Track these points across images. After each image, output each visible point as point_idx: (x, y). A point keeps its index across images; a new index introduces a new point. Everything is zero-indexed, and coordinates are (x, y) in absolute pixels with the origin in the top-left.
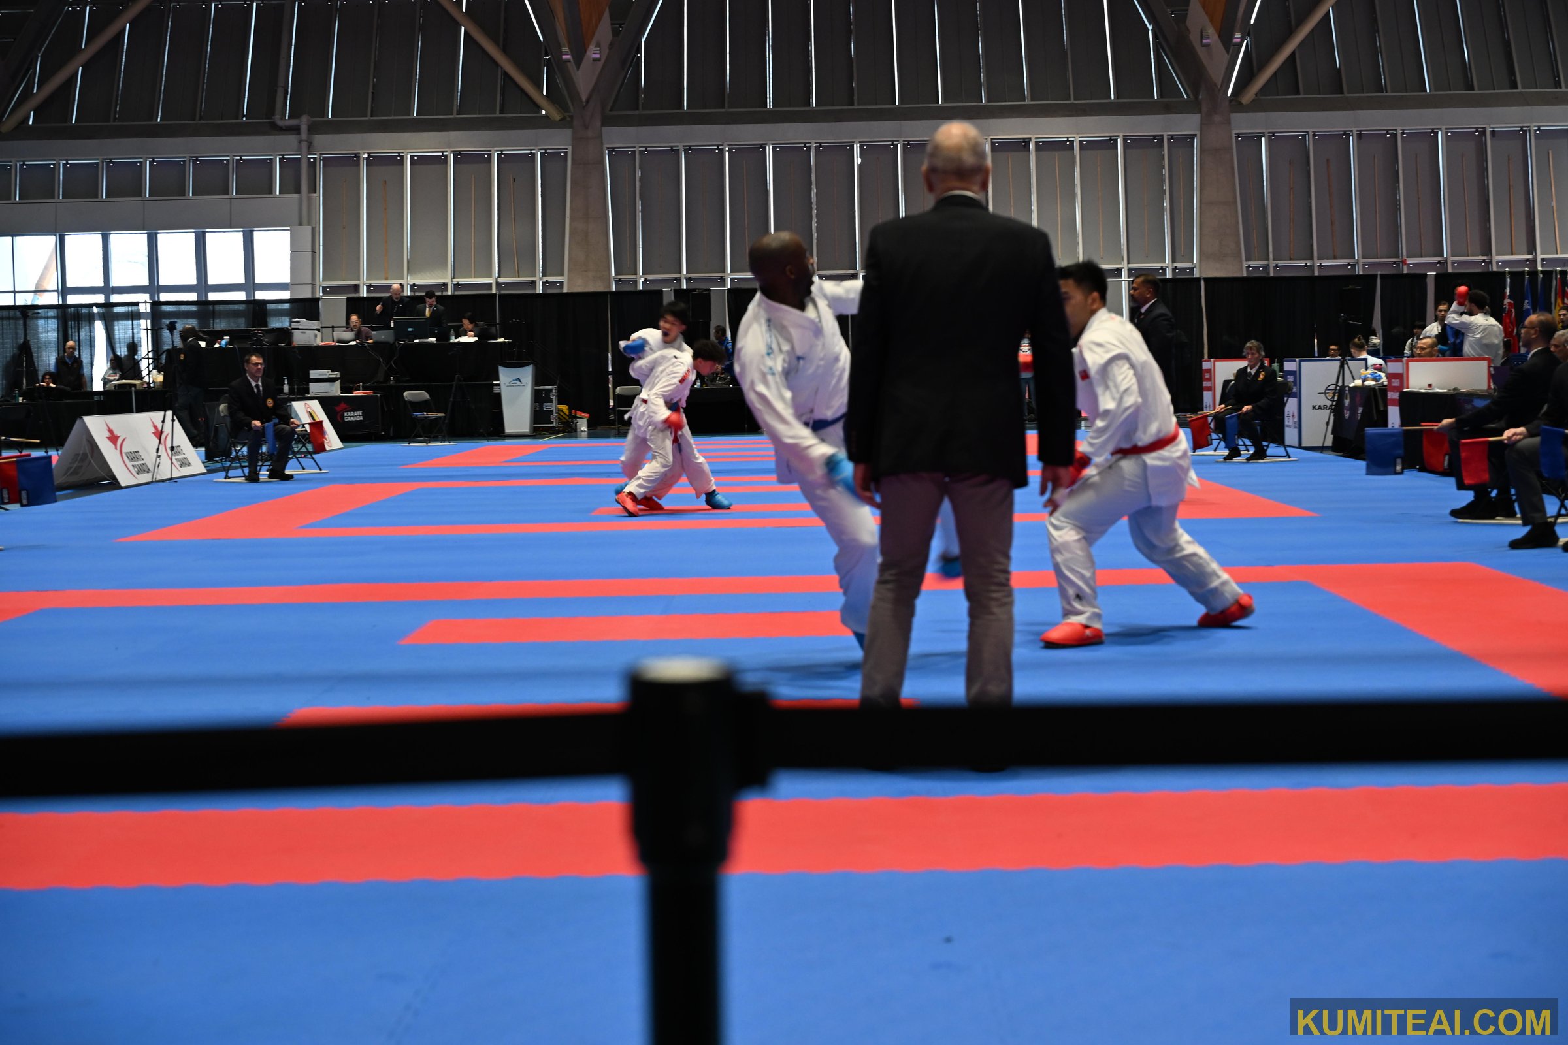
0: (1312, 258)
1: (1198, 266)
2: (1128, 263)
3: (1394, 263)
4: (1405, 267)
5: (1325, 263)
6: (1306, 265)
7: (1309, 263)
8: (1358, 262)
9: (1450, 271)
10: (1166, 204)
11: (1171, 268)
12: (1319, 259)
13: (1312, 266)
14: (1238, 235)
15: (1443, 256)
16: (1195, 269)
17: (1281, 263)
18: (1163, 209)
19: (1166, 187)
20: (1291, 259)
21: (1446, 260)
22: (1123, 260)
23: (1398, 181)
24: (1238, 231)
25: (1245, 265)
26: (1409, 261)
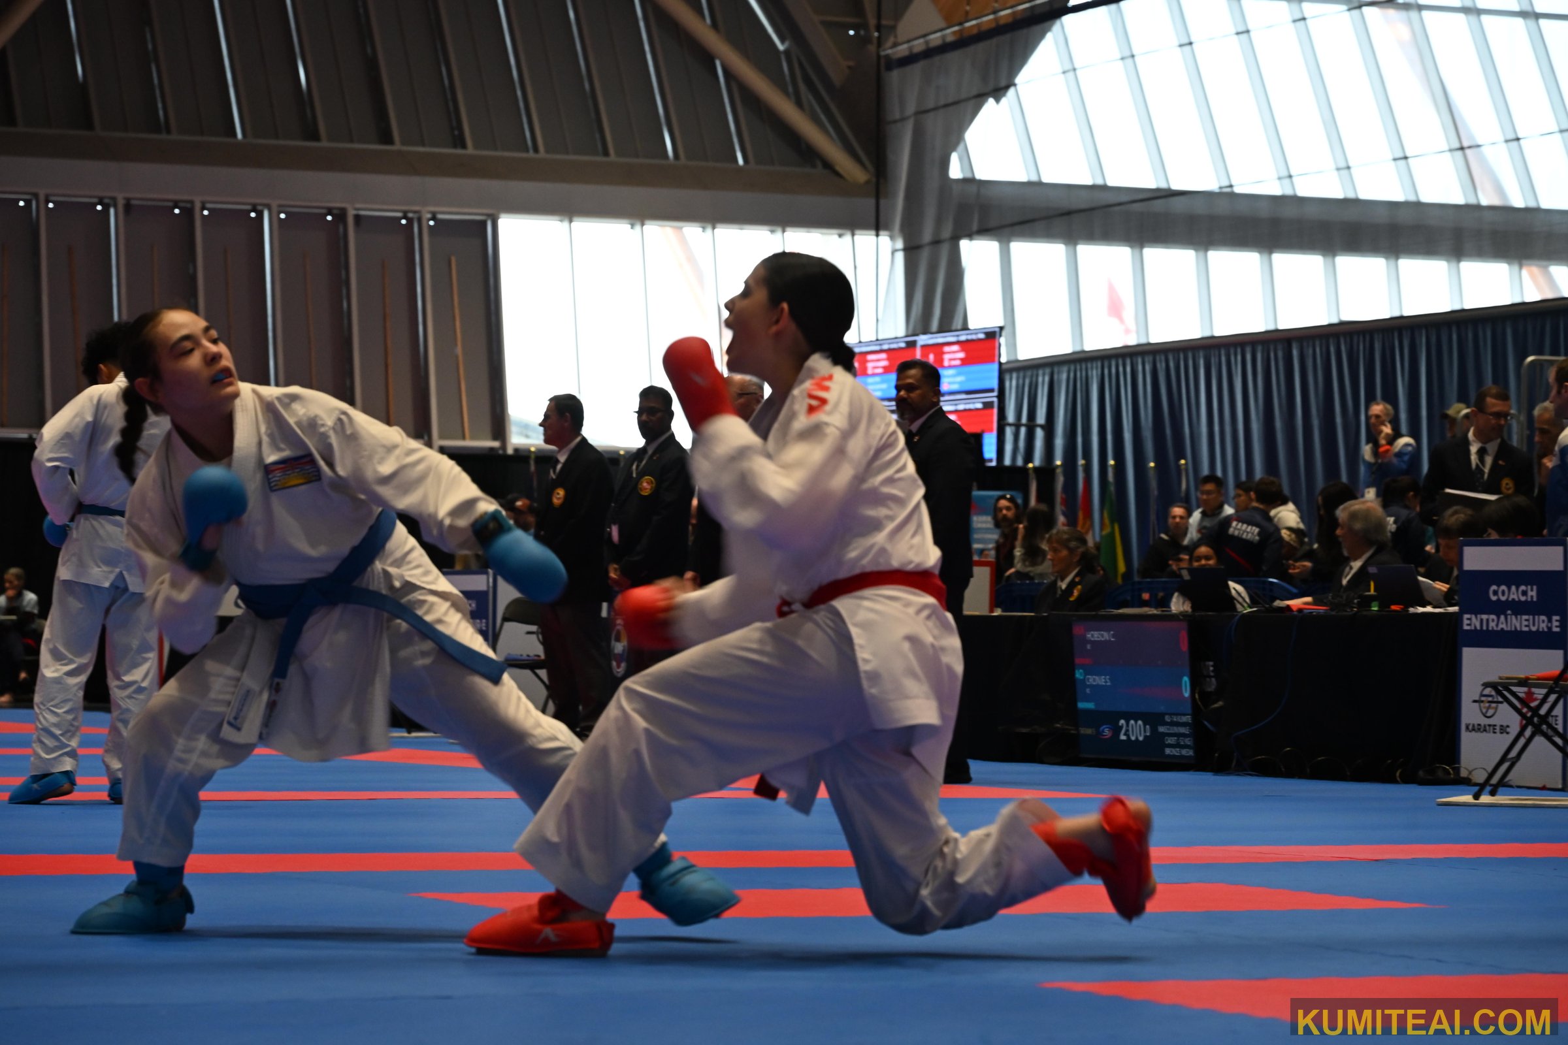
20: (2, 425)
23: (193, 292)
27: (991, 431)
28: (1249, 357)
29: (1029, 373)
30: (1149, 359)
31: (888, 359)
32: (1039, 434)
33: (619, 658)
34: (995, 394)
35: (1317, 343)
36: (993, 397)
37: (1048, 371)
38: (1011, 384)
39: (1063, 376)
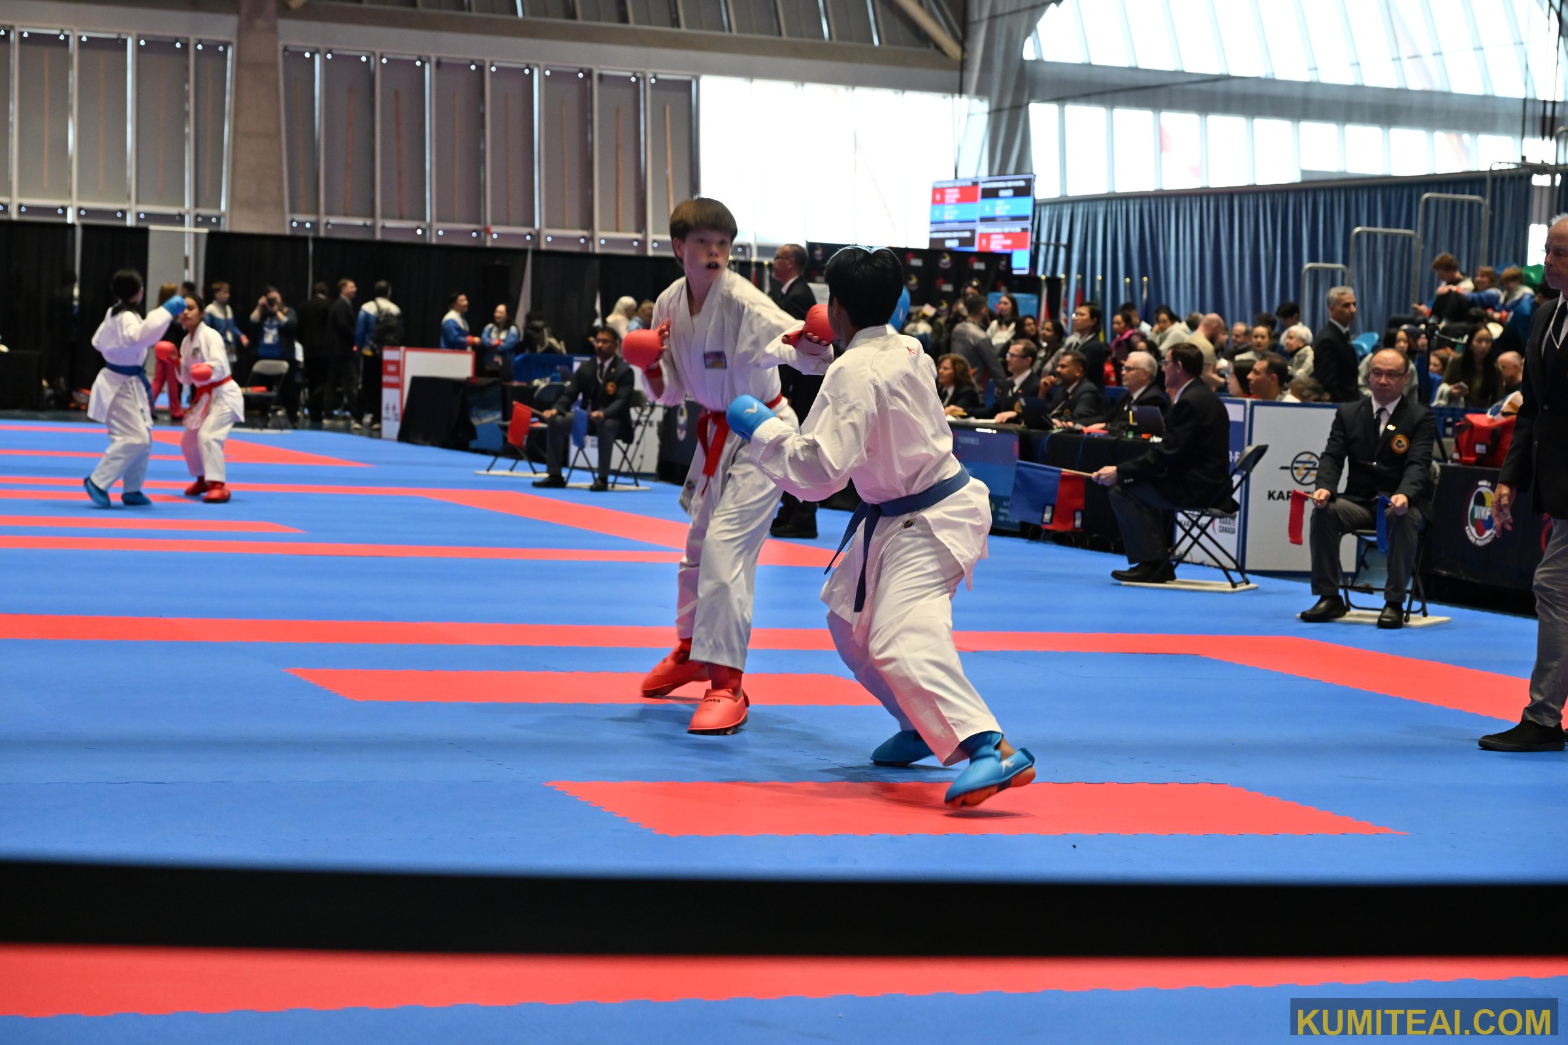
0: (372, 215)
1: (228, 215)
2: (138, 202)
3: (475, 231)
4: (489, 238)
5: (390, 224)
6: (365, 225)
7: (369, 222)
8: (430, 226)
9: (543, 247)
10: (189, 130)
11: (193, 213)
12: (384, 217)
13: (372, 228)
14: (281, 179)
15: (533, 225)
16: (222, 221)
17: (334, 220)
18: (182, 137)
19: (191, 107)
20: (346, 215)
21: (539, 233)
22: (129, 197)
23: (482, 125)
24: (281, 172)
25: (288, 218)
26: (494, 229)
27: (1023, 247)
28: (1205, 204)
29: (1057, 207)
30: (1138, 202)
31: (961, 193)
32: (1062, 251)
33: (682, 428)
34: (1030, 221)
35: (1251, 196)
36: (1027, 224)
37: (1070, 205)
38: (1046, 214)
39: (1080, 210)
